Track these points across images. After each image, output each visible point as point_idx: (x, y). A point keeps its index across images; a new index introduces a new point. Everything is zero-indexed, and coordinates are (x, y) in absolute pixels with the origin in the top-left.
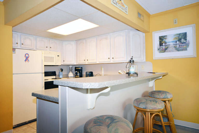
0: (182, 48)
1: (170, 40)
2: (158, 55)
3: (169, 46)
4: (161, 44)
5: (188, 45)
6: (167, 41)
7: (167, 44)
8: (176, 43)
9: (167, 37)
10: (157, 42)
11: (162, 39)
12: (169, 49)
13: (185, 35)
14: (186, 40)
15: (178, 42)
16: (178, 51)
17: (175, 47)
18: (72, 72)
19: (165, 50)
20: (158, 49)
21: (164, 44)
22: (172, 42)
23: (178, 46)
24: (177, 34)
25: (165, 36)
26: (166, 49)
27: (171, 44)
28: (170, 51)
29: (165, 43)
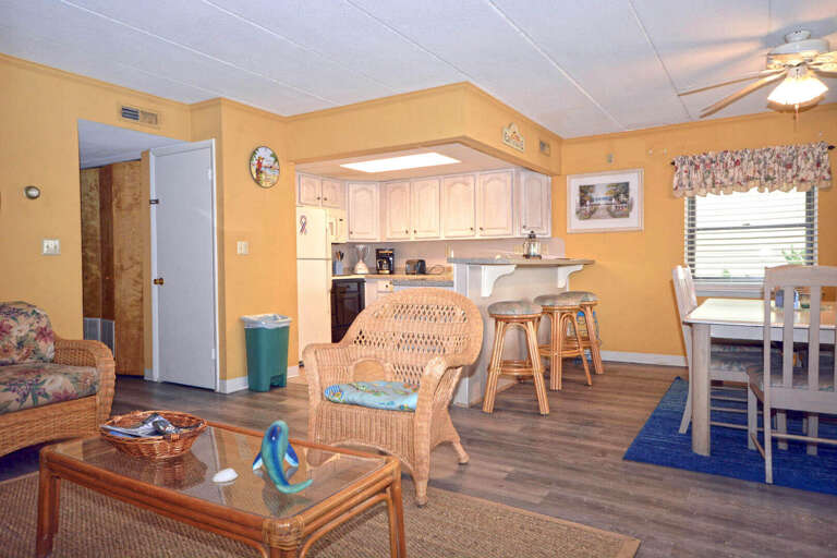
0: (621, 212)
1: (600, 195)
2: (576, 224)
3: (597, 206)
4: (582, 203)
5: (630, 207)
6: (594, 196)
7: (595, 202)
8: (608, 202)
9: (597, 189)
10: (574, 198)
11: (585, 191)
12: (597, 213)
13: (624, 189)
14: (627, 196)
15: (614, 201)
16: (614, 216)
17: (609, 210)
18: (364, 261)
19: (590, 215)
20: (577, 213)
21: (588, 203)
22: (604, 199)
23: (613, 207)
24: (612, 185)
25: (589, 186)
26: (592, 213)
27: (602, 202)
28: (598, 218)
29: (592, 200)
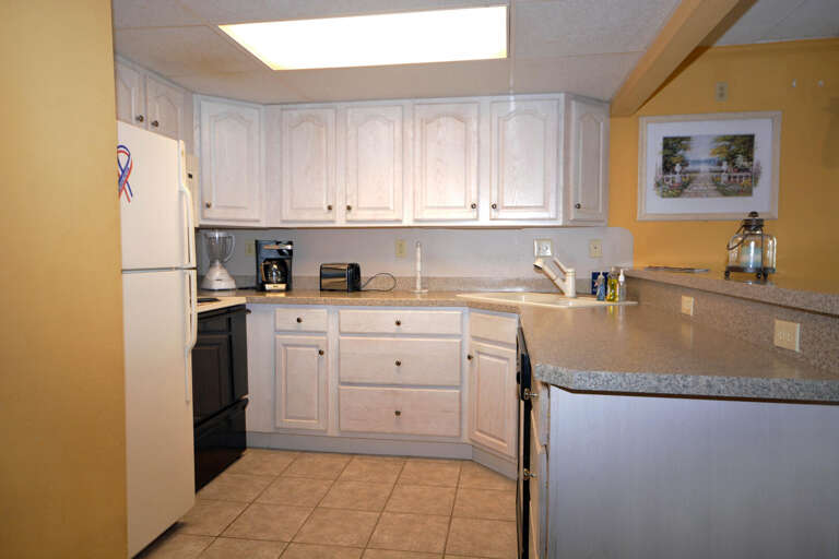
0: (737, 188)
1: (700, 155)
2: (655, 205)
3: (694, 175)
4: (667, 167)
5: (754, 178)
6: (689, 155)
7: (690, 168)
8: (717, 168)
9: (694, 144)
10: (653, 158)
11: (672, 147)
12: (693, 187)
13: (747, 143)
14: (750, 159)
15: (725, 166)
16: (725, 193)
17: (715, 181)
19: (680, 190)
20: (658, 185)
21: (678, 168)
22: (708, 162)
23: (724, 178)
24: (725, 138)
25: (682, 139)
26: (685, 185)
27: (704, 168)
28: (697, 195)
29: (684, 163)
